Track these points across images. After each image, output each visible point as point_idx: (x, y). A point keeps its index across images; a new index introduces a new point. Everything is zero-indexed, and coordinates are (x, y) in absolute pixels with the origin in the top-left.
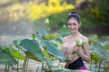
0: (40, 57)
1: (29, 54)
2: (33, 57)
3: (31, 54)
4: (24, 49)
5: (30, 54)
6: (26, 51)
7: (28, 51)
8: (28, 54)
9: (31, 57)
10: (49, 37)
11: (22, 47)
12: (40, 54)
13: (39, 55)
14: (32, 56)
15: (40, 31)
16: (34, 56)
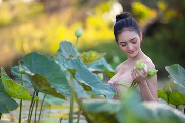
0: (62, 90)
1: (39, 83)
2: (47, 88)
3: (44, 82)
4: (29, 72)
5: (41, 81)
6: (33, 74)
7: (36, 75)
8: (37, 83)
9: (44, 88)
10: (83, 57)
11: (26, 67)
12: (61, 83)
13: (61, 85)
14: (45, 85)
15: (65, 48)
16: (49, 85)
